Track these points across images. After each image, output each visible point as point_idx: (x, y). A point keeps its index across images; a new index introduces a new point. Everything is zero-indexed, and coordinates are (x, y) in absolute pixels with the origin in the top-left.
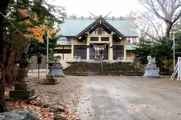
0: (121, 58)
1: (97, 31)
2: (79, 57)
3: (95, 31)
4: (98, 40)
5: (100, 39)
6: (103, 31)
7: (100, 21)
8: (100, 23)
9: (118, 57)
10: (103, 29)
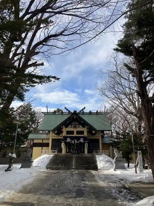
0: (97, 151)
1: (73, 125)
2: (56, 151)
3: (71, 125)
4: (73, 134)
5: (75, 133)
6: (77, 125)
7: (74, 116)
8: (75, 117)
9: (93, 151)
10: (78, 124)
